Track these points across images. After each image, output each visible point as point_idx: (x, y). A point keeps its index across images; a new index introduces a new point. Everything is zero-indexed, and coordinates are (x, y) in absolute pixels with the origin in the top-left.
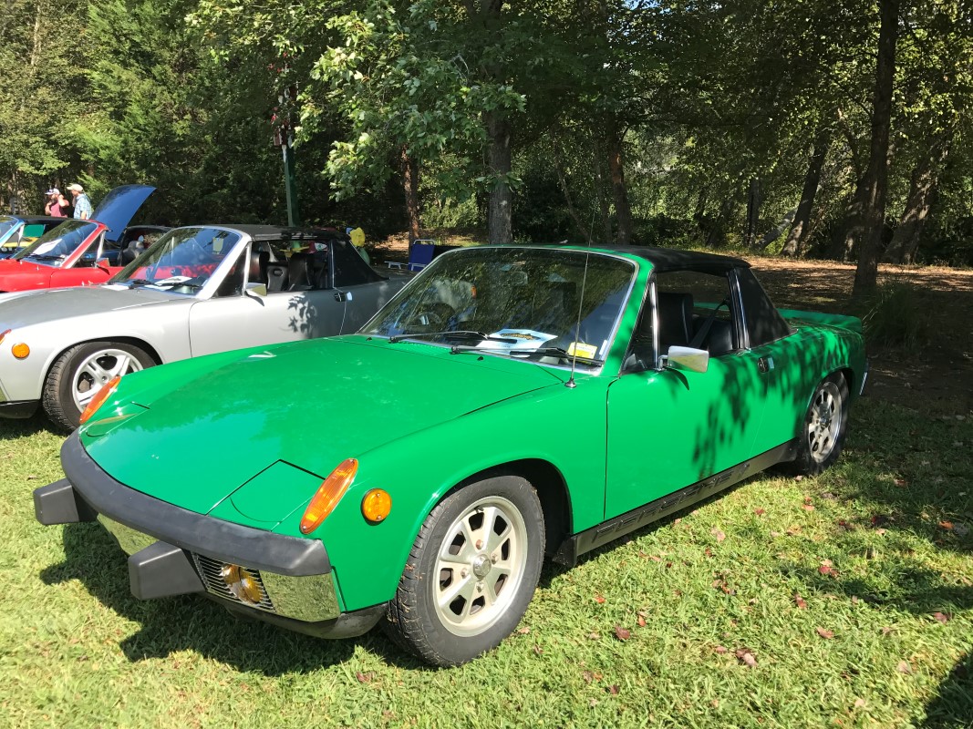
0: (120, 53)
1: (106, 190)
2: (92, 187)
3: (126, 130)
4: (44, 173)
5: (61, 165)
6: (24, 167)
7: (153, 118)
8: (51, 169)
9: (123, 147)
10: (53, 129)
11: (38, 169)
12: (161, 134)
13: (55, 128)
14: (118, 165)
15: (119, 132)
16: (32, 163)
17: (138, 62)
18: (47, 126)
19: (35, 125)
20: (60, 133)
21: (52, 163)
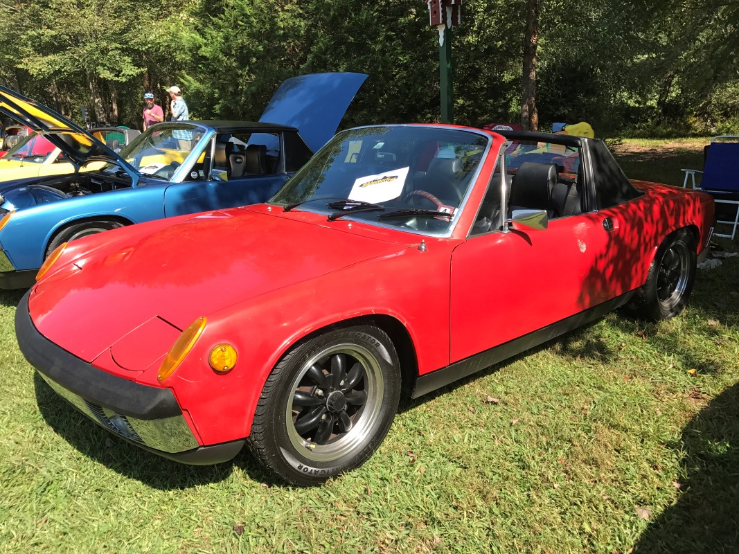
1: (206, 91)
2: (192, 88)
3: (226, 24)
4: (124, 80)
5: (138, 71)
6: (106, 74)
8: (130, 76)
9: (224, 43)
10: (128, 36)
11: (118, 76)
13: (130, 34)
14: (220, 62)
15: (218, 27)
16: (112, 70)
18: (121, 34)
19: (112, 32)
20: (136, 40)
21: (130, 70)
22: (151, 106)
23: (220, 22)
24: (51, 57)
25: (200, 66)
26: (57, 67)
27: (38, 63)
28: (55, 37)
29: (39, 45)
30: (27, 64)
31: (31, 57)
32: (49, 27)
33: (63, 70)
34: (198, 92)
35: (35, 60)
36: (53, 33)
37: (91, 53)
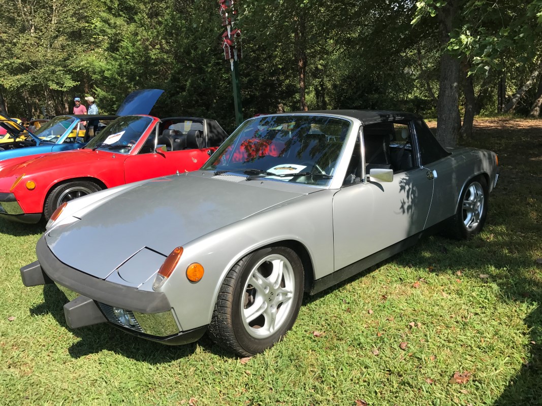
0: (112, 9)
1: (109, 97)
2: (100, 95)
3: (120, 57)
4: (65, 90)
5: (75, 84)
6: (54, 86)
7: (137, 48)
8: (69, 87)
9: (119, 69)
10: (68, 62)
11: (62, 87)
12: (143, 59)
13: (70, 61)
14: (116, 80)
15: (115, 59)
16: (57, 84)
17: (124, 13)
18: (65, 60)
19: (58, 60)
20: (73, 65)
21: (69, 83)
22: (78, 105)
23: (117, 56)
24: (19, 77)
25: (105, 82)
26: (22, 83)
27: (10, 81)
28: (22, 64)
29: (12, 69)
30: (3, 82)
31: (5, 77)
32: (18, 58)
33: (27, 84)
34: (105, 98)
35: (9, 78)
36: (20, 61)
37: (44, 73)
